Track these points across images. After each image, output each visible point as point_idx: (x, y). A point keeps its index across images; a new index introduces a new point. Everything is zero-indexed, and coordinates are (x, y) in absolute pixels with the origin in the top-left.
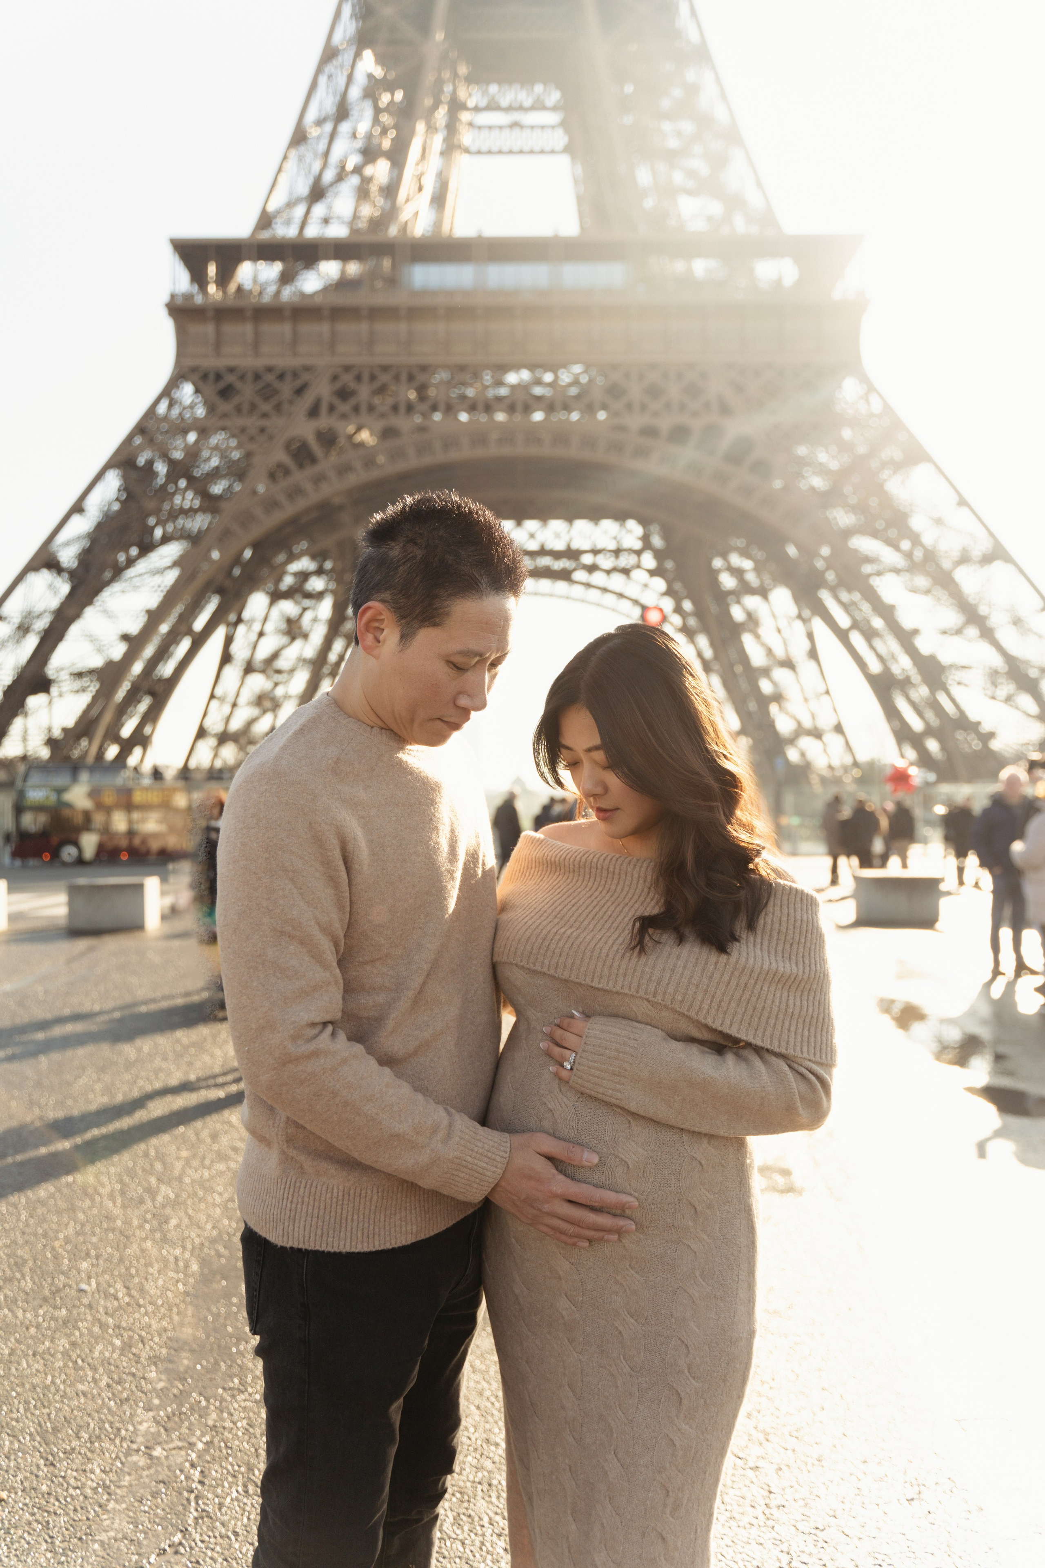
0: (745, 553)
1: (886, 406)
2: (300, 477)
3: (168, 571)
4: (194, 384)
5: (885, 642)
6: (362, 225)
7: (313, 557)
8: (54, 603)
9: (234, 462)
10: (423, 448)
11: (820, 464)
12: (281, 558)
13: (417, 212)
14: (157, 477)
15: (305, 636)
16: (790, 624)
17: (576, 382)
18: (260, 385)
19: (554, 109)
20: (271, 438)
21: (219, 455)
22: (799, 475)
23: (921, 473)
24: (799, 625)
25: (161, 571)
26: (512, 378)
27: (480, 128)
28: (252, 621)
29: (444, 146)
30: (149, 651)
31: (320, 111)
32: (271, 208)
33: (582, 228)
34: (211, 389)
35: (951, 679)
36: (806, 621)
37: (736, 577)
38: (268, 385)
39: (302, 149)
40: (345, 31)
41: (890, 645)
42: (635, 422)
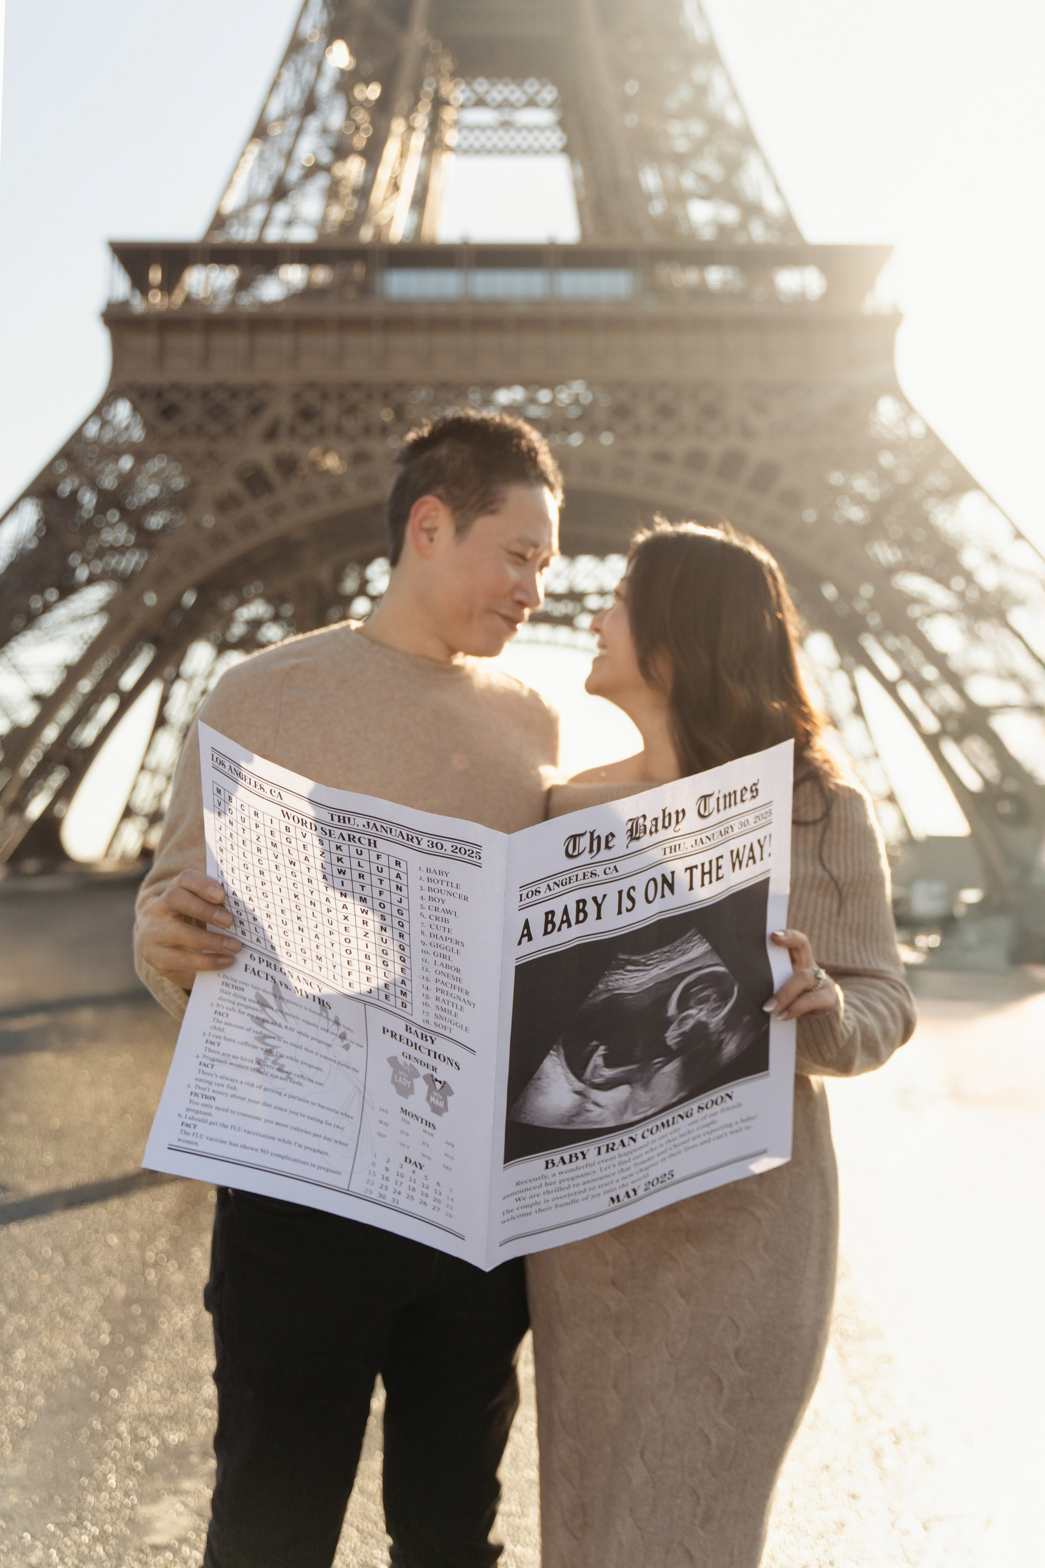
1: (928, 430)
2: (255, 508)
3: (94, 617)
4: (131, 402)
5: (939, 693)
6: (331, 229)
7: (269, 601)
9: (177, 491)
11: (857, 493)
12: (230, 600)
13: (395, 216)
14: (84, 508)
16: (831, 675)
17: (576, 401)
18: (209, 404)
19: (550, 107)
20: (220, 464)
21: (158, 484)
22: (834, 507)
23: (972, 501)
24: (840, 675)
25: (84, 619)
26: (504, 396)
28: (192, 677)
29: (426, 146)
31: (285, 105)
32: (226, 208)
33: (583, 236)
34: (151, 408)
36: (850, 673)
38: (219, 404)
41: (942, 693)
42: (645, 446)
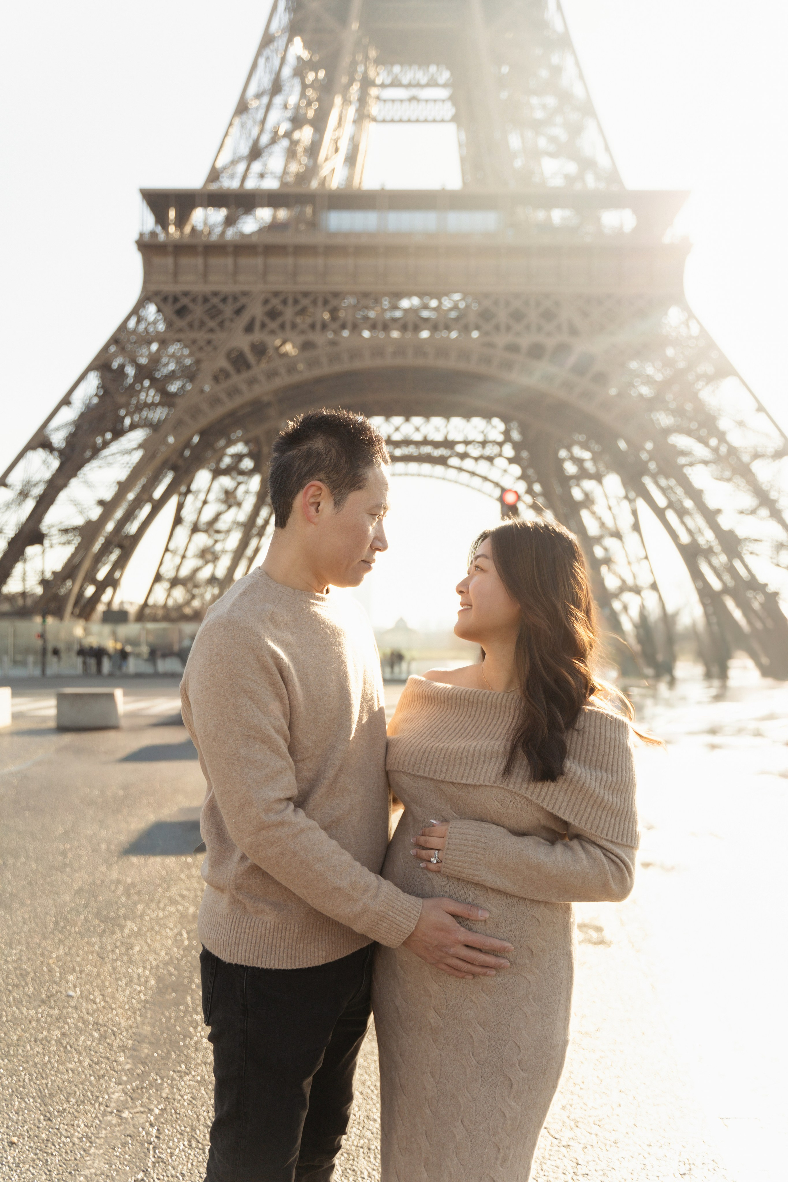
0: (585, 446)
1: (702, 330)
2: (237, 379)
3: (135, 452)
4: (156, 305)
5: (693, 519)
6: (290, 179)
7: (247, 443)
8: (47, 475)
9: (186, 366)
10: (334, 358)
11: (648, 376)
12: (222, 443)
13: (334, 169)
14: (127, 378)
15: (239, 505)
16: (618, 503)
17: (455, 307)
18: (208, 306)
19: (445, 86)
20: (215, 348)
21: (175, 361)
22: (631, 385)
23: (729, 384)
24: (625, 504)
25: (129, 452)
26: (405, 303)
27: (385, 101)
28: (198, 492)
29: (357, 116)
30: (119, 514)
31: (259, 86)
32: (219, 164)
33: (464, 183)
34: (169, 309)
35: (745, 550)
36: (631, 501)
37: (577, 465)
38: (214, 307)
39: (244, 117)
40: (280, 22)
41: (697, 521)
42: (501, 340)
